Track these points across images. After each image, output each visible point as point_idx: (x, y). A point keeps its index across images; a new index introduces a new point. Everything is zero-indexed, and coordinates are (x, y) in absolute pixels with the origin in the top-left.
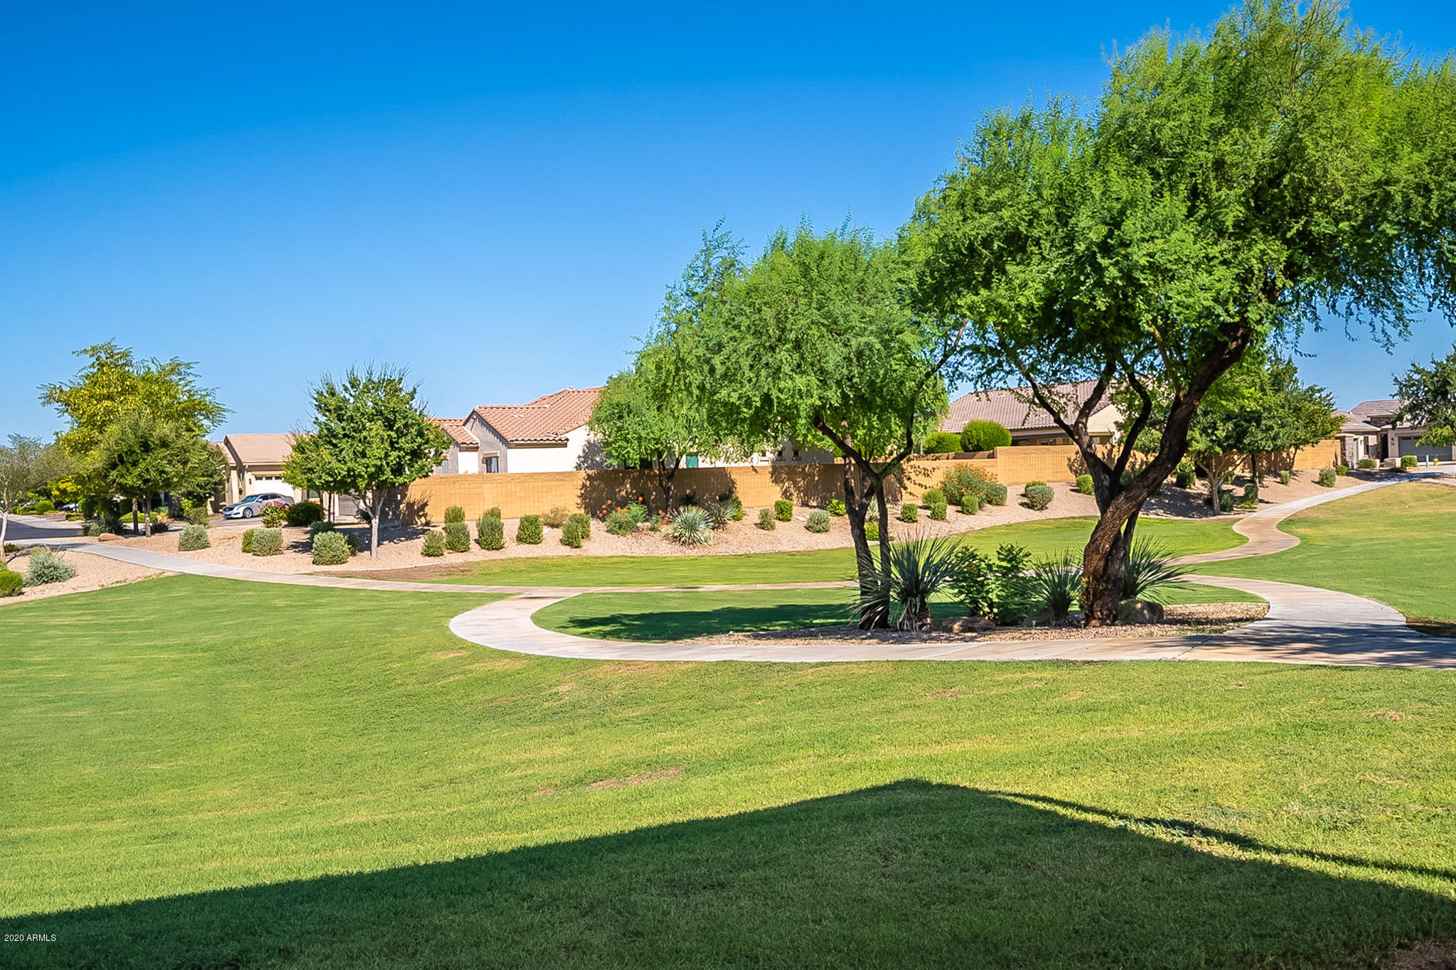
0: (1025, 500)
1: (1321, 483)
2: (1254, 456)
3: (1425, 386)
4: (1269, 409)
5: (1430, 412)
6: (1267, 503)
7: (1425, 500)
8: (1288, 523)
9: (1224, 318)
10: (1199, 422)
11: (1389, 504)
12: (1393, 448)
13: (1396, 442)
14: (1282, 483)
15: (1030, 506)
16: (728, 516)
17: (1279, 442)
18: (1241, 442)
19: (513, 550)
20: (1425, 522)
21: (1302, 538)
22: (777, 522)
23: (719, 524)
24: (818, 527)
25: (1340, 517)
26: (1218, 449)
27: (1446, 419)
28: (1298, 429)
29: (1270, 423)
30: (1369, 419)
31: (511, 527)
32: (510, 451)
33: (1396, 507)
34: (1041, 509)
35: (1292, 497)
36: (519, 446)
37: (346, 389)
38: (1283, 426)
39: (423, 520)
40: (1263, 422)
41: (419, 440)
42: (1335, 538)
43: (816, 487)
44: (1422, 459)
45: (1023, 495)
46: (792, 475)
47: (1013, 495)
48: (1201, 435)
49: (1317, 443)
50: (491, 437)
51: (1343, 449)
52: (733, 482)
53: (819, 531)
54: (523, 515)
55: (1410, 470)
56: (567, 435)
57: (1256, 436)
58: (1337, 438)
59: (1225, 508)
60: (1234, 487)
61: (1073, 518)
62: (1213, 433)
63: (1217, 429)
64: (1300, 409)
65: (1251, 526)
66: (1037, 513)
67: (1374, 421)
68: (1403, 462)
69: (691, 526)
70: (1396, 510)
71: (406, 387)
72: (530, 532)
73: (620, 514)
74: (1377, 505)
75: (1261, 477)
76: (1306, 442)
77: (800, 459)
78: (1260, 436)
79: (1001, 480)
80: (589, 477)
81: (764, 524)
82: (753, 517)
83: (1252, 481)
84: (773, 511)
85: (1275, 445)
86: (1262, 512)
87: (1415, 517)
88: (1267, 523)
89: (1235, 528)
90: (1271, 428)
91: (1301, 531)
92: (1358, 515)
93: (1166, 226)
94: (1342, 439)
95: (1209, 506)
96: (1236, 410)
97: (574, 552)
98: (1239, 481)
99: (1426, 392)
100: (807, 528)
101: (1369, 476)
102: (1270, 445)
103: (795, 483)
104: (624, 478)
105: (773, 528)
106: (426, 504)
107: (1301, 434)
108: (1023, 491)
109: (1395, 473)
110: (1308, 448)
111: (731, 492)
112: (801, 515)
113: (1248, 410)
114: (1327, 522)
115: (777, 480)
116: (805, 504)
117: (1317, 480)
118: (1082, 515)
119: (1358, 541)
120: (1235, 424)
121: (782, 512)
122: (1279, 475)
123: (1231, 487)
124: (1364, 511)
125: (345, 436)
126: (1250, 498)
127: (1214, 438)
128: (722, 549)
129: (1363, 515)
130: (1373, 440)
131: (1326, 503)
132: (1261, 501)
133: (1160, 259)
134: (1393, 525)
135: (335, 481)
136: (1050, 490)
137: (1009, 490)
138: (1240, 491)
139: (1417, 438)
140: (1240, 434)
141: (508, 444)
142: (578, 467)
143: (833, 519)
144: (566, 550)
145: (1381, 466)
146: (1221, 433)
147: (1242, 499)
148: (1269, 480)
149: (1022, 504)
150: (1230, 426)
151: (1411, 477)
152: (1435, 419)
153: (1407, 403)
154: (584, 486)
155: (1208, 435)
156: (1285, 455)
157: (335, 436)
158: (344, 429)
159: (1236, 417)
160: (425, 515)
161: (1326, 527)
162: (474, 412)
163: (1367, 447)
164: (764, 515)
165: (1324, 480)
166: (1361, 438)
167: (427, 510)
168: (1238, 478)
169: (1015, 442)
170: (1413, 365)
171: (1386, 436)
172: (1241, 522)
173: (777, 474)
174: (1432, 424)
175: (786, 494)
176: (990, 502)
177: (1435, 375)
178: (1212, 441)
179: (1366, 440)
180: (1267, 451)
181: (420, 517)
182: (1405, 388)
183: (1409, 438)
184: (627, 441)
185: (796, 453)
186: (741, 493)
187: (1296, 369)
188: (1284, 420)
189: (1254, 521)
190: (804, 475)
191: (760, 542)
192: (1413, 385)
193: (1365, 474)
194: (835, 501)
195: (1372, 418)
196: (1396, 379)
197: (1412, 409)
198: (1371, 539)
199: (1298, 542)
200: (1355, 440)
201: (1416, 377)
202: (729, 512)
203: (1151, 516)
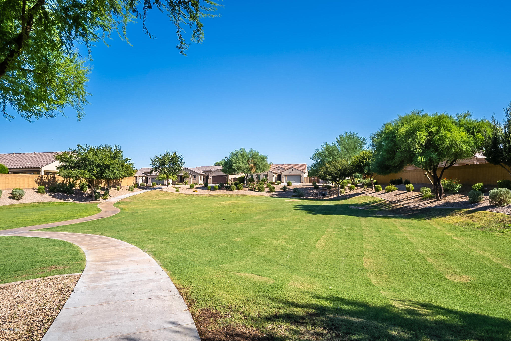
1: (129, 190)
2: (108, 180)
3: (159, 162)
4: (113, 164)
5: (160, 170)
6: (111, 196)
7: (159, 195)
8: (117, 204)
10: (87, 168)
11: (149, 197)
12: (149, 181)
13: (150, 179)
14: (117, 190)
15: (13, 198)
17: (116, 176)
18: (102, 175)
20: (160, 202)
21: (122, 209)
25: (135, 201)
26: (94, 177)
27: (165, 172)
28: (122, 172)
29: (113, 169)
30: (143, 173)
33: (151, 198)
34: (19, 199)
35: (120, 194)
38: (117, 170)
40: (111, 169)
42: (133, 209)
44: (157, 184)
45: (11, 194)
47: (5, 194)
48: (88, 172)
49: (128, 177)
51: (136, 180)
55: (154, 187)
57: (108, 173)
58: (135, 177)
59: (96, 198)
60: (100, 191)
61: (33, 203)
62: (92, 172)
63: (94, 170)
64: (123, 165)
65: (104, 205)
66: (17, 201)
67: (145, 173)
68: (153, 184)
70: (151, 199)
74: (146, 197)
75: (110, 187)
76: (125, 176)
78: (109, 173)
83: (107, 189)
85: (114, 177)
86: (109, 200)
87: (157, 200)
88: (110, 204)
89: (99, 206)
90: (113, 171)
91: (122, 206)
92: (140, 200)
94: (136, 177)
95: (90, 197)
96: (101, 164)
98: (103, 189)
99: (159, 164)
101: (144, 188)
102: (112, 177)
107: (123, 173)
109: (150, 188)
110: (125, 178)
113: (105, 164)
114: (130, 203)
117: (128, 189)
118: (38, 201)
119: (140, 210)
120: (101, 169)
122: (117, 188)
123: (99, 191)
124: (142, 199)
126: (106, 195)
127: (93, 173)
129: (141, 200)
130: (144, 178)
131: (130, 197)
132: (110, 196)
134: (151, 203)
136: (23, 192)
137: (3, 192)
138: (103, 192)
139: (156, 178)
140: (102, 172)
145: (147, 185)
146: (95, 172)
147: (103, 195)
148: (113, 189)
149: (10, 197)
150: (99, 169)
151: (154, 189)
152: (162, 172)
153: (154, 167)
155: (90, 172)
156: (118, 180)
159: (101, 166)
161: (130, 205)
163: (143, 180)
165: (130, 189)
166: (141, 178)
168: (102, 188)
170: (156, 156)
171: (148, 177)
172: (101, 204)
174: (161, 173)
177: (162, 159)
178: (92, 174)
179: (142, 178)
180: (112, 179)
182: (154, 162)
183: (154, 178)
187: (122, 152)
188: (118, 169)
189: (106, 203)
192: (156, 162)
193: (142, 187)
195: (144, 172)
196: (151, 160)
197: (156, 168)
198: (145, 209)
199: (119, 211)
200: (140, 178)
201: (157, 159)
203: (66, 201)
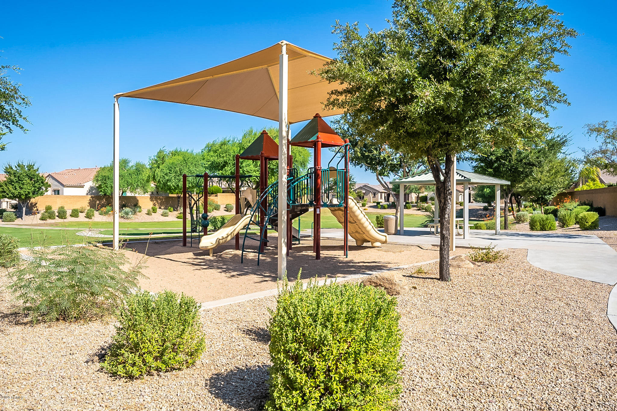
0: (226, 209)
9: (257, 180)
15: (227, 211)
16: (138, 211)
19: (70, 219)
22: (153, 213)
23: (135, 213)
24: (165, 215)
31: (69, 212)
32: (64, 188)
34: (230, 212)
36: (67, 187)
37: (16, 167)
39: (36, 208)
41: (42, 184)
43: (163, 203)
46: (156, 199)
47: (222, 207)
50: (57, 183)
52: (138, 200)
53: (166, 216)
54: (73, 208)
56: (84, 184)
69: (127, 213)
71: (35, 168)
72: (75, 214)
73: (104, 209)
77: (158, 195)
79: (219, 203)
80: (92, 197)
81: (148, 214)
82: (145, 211)
84: (151, 210)
93: (249, 165)
97: (90, 220)
100: (162, 215)
103: (157, 201)
104: (103, 198)
105: (151, 215)
106: (36, 204)
108: (225, 206)
111: (137, 204)
112: (160, 211)
115: (152, 200)
116: (160, 208)
121: (154, 210)
125: (16, 182)
128: (137, 221)
133: (248, 170)
135: (13, 196)
136: (233, 206)
141: (63, 186)
142: (87, 194)
143: (170, 213)
144: (87, 220)
154: (90, 200)
157: (13, 182)
158: (16, 180)
160: (36, 207)
162: (49, 175)
164: (149, 211)
167: (37, 205)
169: (223, 192)
173: (151, 199)
175: (154, 205)
176: (215, 209)
181: (34, 207)
184: (107, 187)
185: (157, 193)
186: (140, 204)
190: (160, 199)
191: (148, 219)
194: (170, 208)
202: (138, 210)
